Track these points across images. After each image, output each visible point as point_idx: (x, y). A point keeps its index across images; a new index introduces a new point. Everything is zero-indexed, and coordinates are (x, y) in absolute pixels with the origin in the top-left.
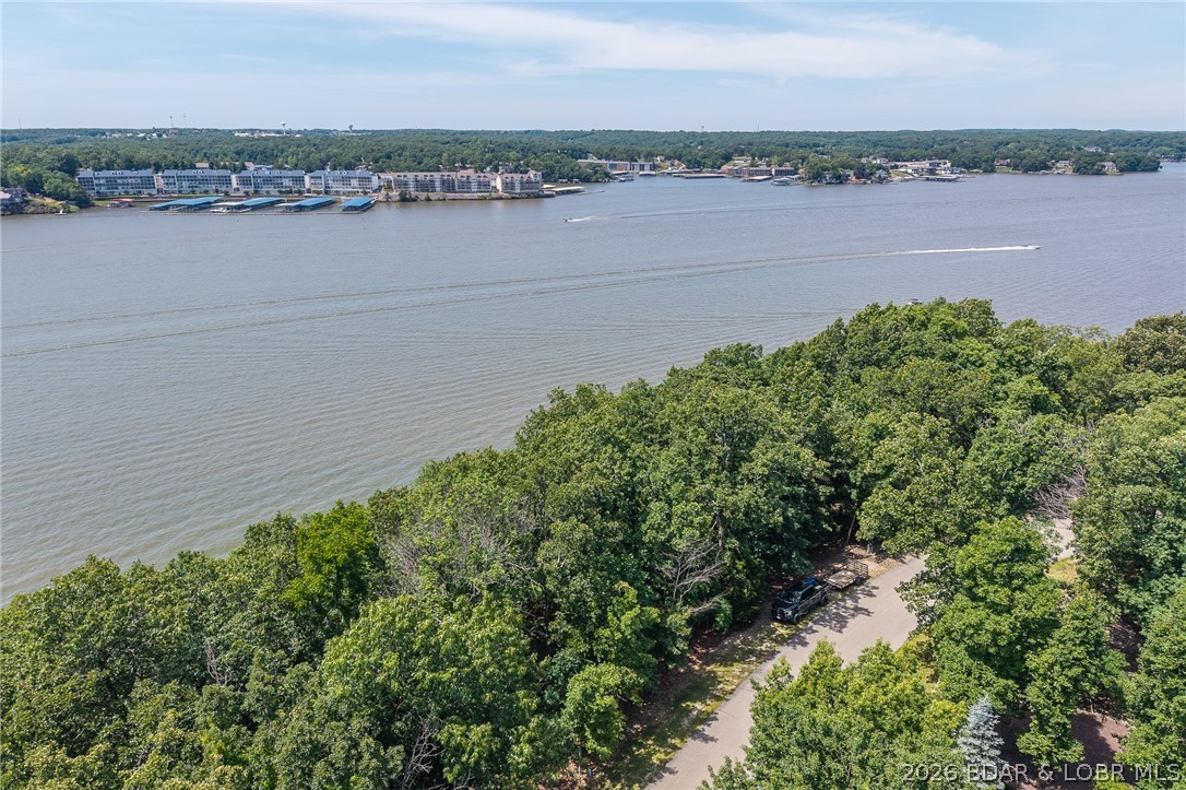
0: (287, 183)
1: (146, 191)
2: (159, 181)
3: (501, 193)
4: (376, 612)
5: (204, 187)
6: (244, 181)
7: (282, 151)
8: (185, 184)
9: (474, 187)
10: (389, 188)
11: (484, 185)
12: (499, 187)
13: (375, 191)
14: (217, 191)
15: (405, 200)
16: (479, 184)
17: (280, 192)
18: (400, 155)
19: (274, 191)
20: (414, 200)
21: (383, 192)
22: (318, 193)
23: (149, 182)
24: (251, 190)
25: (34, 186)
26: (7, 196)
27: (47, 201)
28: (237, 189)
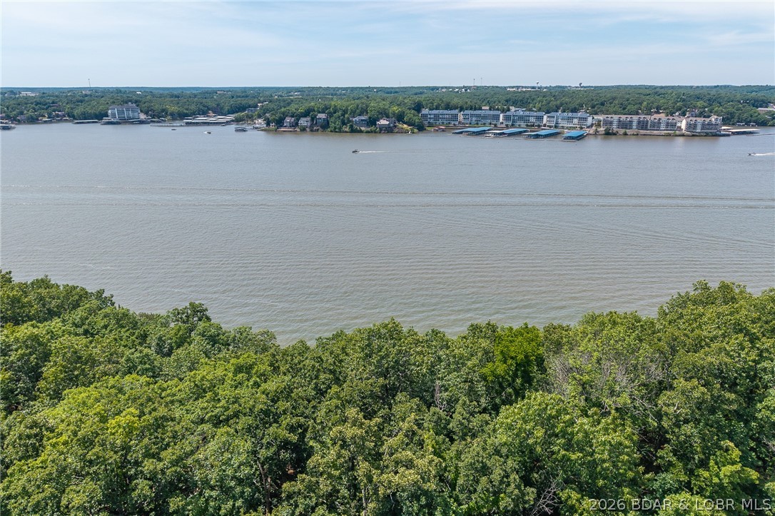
0: (532, 120)
1: (453, 123)
2: (461, 117)
3: (684, 132)
4: (536, 398)
5: (483, 121)
6: (507, 118)
7: (533, 99)
8: (474, 119)
9: (663, 126)
10: (599, 125)
11: (672, 125)
12: (683, 127)
13: (588, 127)
14: (490, 124)
15: (608, 134)
16: (668, 124)
17: (527, 125)
18: (611, 103)
19: (523, 124)
20: (615, 134)
21: (594, 128)
22: (550, 127)
23: (455, 117)
24: (510, 123)
25: (400, 118)
26: (388, 123)
27: (405, 126)
28: (502, 123)
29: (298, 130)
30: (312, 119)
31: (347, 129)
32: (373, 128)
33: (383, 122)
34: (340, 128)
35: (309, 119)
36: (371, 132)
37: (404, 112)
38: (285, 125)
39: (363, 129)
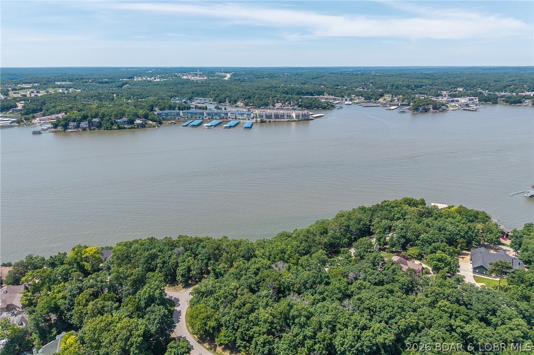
0: (222, 115)
1: (177, 117)
2: (181, 114)
3: (295, 119)
5: (195, 116)
6: (209, 114)
7: (208, 92)
8: (189, 115)
9: (285, 117)
10: (256, 117)
11: (289, 116)
12: (294, 116)
13: (252, 119)
14: (199, 117)
15: (262, 122)
16: (287, 116)
17: (220, 118)
19: (218, 118)
20: (265, 122)
21: (255, 119)
22: (233, 119)
23: (178, 114)
24: (211, 117)
25: (146, 117)
26: (141, 122)
27: (151, 122)
28: (206, 117)
29: (81, 130)
30: (89, 123)
31: (116, 127)
32: (133, 126)
33: (138, 121)
34: (111, 127)
35: (87, 122)
36: (132, 128)
37: (148, 114)
38: (70, 127)
39: (126, 126)
